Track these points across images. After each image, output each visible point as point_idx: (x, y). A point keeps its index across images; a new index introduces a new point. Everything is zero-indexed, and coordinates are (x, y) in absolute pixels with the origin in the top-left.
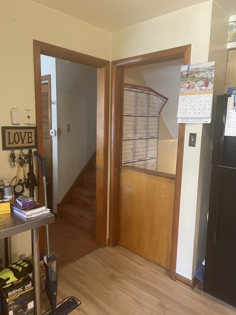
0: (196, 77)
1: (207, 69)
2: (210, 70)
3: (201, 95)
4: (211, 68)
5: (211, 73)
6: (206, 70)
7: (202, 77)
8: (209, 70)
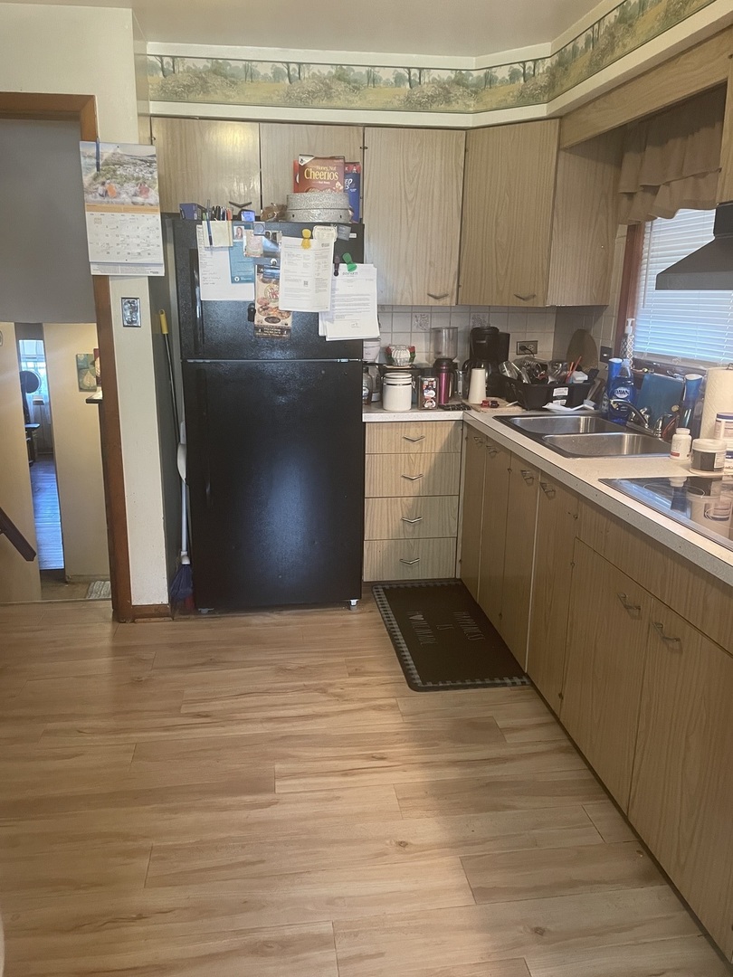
0: (118, 173)
1: (142, 160)
2: (148, 162)
3: (137, 215)
4: (150, 158)
5: (151, 170)
6: (139, 162)
7: (133, 176)
8: (146, 162)
